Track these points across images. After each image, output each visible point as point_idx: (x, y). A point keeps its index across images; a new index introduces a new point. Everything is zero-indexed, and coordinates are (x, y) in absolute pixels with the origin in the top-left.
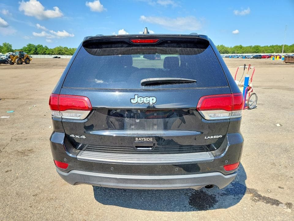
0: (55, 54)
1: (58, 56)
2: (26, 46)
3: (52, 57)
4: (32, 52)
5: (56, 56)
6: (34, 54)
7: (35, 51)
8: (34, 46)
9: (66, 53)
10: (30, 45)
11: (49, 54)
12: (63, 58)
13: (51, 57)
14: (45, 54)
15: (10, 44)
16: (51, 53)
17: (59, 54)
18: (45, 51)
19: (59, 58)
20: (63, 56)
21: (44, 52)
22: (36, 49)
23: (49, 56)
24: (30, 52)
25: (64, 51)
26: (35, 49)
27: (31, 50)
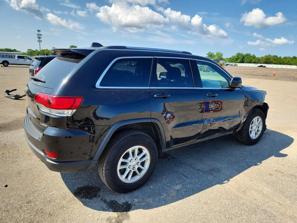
0: (261, 63)
1: (264, 65)
2: (235, 55)
3: (257, 66)
4: (239, 61)
5: (261, 65)
6: (240, 62)
7: (242, 60)
8: (242, 55)
9: (274, 62)
10: (239, 53)
11: (254, 63)
12: (269, 67)
13: (255, 66)
14: (251, 63)
15: (222, 53)
16: (257, 61)
17: (266, 63)
18: (252, 60)
19: (265, 67)
20: (270, 65)
21: (250, 61)
22: (244, 58)
23: (254, 64)
24: (237, 60)
25: (272, 60)
26: (242, 57)
27: (238, 59)
